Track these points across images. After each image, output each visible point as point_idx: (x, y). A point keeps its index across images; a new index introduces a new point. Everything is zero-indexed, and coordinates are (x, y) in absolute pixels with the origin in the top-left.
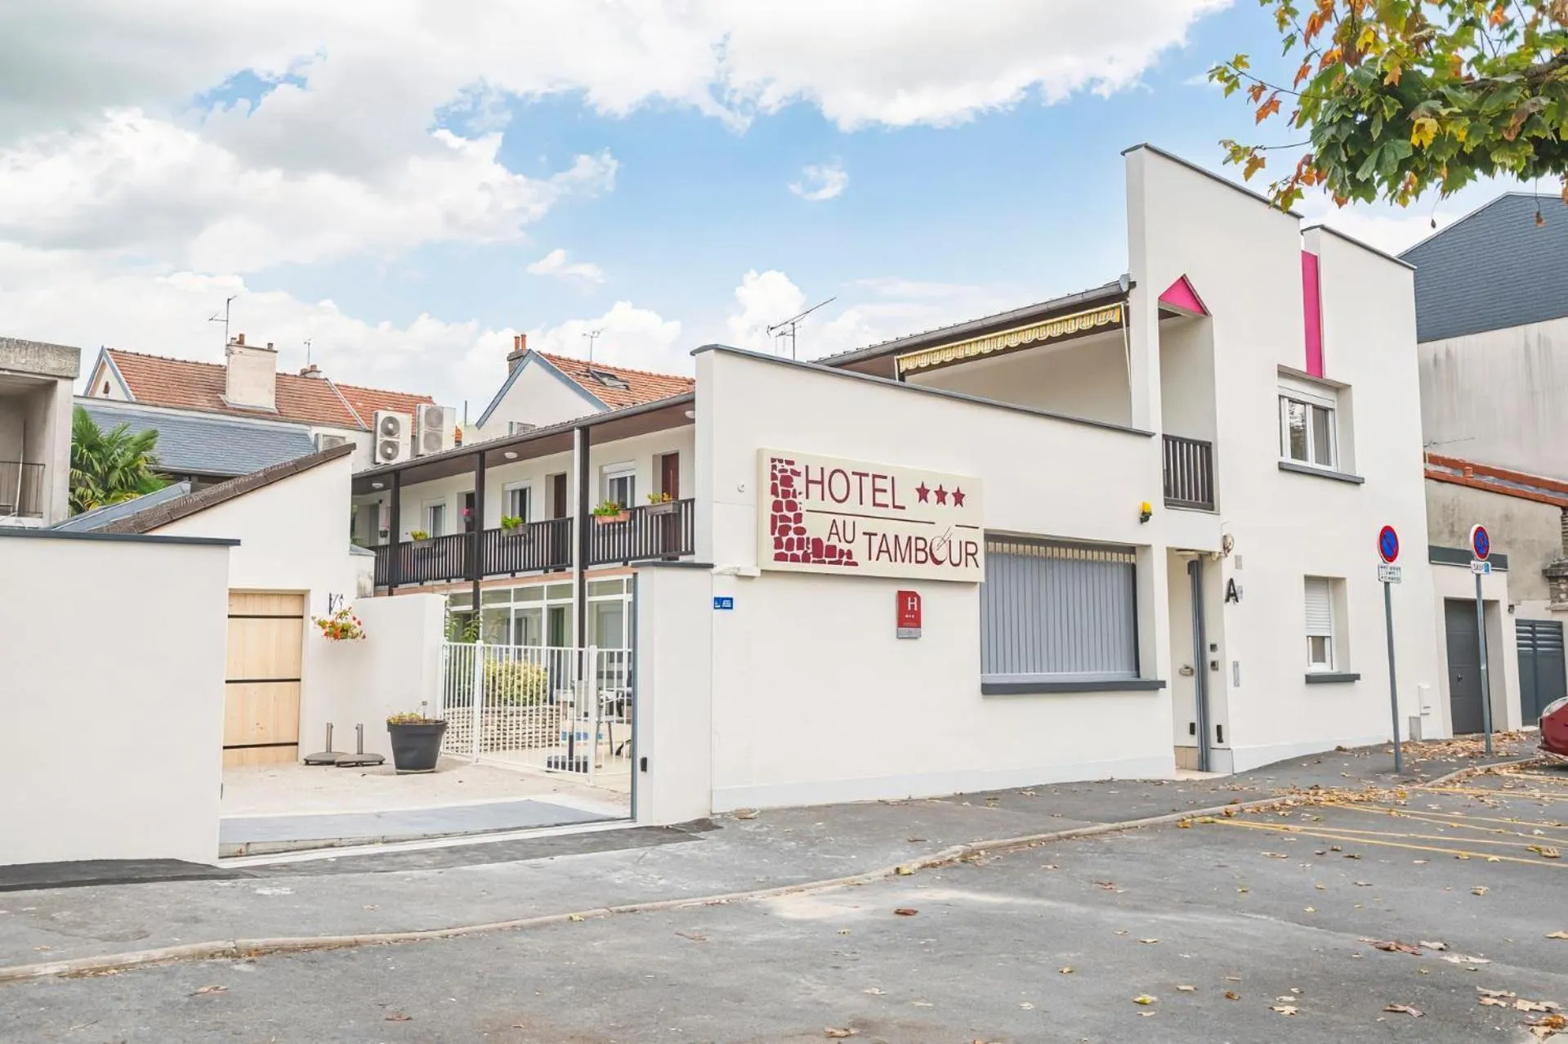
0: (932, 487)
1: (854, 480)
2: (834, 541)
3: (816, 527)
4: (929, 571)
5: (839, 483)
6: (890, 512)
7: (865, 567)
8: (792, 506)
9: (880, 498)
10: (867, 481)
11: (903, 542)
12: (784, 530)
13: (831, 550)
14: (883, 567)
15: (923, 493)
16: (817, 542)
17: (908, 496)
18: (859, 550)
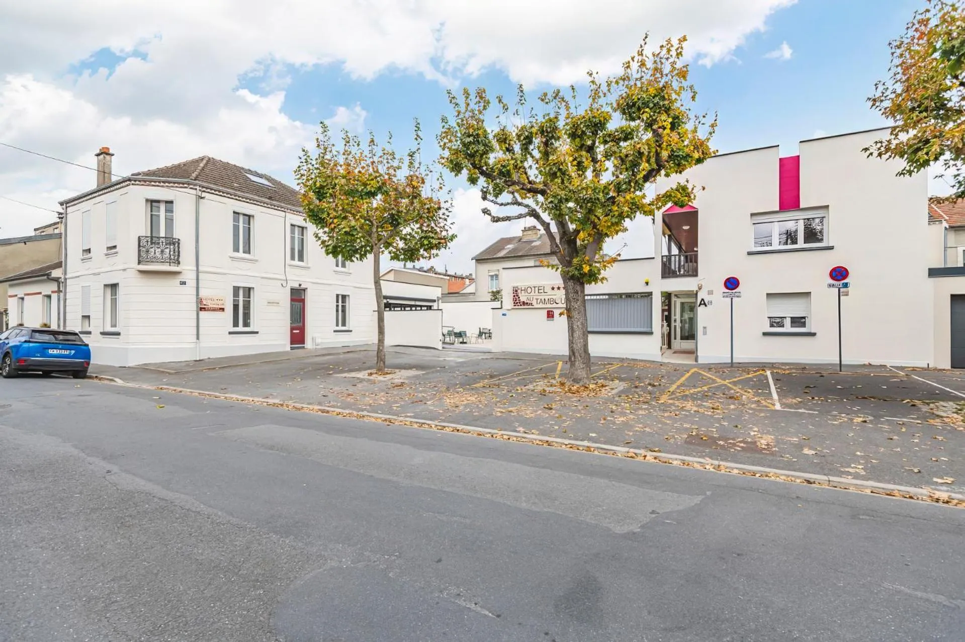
0: (556, 287)
1: (533, 288)
2: (528, 301)
3: (523, 299)
4: (555, 305)
5: (529, 290)
6: (543, 294)
7: (536, 306)
8: (517, 296)
9: (540, 291)
10: (537, 289)
11: (547, 300)
12: (516, 300)
13: (527, 303)
14: (541, 306)
15: (553, 289)
16: (523, 302)
17: (548, 289)
18: (534, 302)
